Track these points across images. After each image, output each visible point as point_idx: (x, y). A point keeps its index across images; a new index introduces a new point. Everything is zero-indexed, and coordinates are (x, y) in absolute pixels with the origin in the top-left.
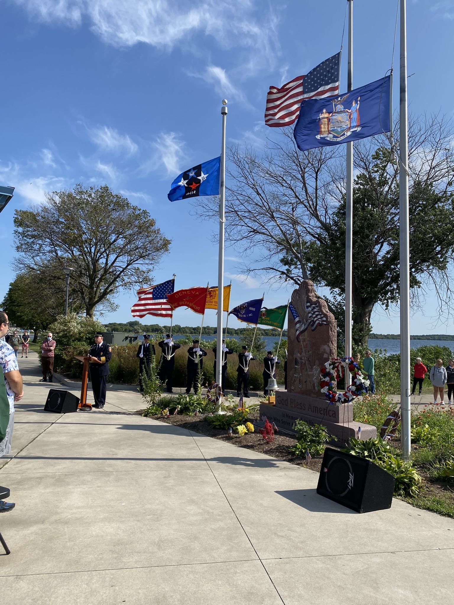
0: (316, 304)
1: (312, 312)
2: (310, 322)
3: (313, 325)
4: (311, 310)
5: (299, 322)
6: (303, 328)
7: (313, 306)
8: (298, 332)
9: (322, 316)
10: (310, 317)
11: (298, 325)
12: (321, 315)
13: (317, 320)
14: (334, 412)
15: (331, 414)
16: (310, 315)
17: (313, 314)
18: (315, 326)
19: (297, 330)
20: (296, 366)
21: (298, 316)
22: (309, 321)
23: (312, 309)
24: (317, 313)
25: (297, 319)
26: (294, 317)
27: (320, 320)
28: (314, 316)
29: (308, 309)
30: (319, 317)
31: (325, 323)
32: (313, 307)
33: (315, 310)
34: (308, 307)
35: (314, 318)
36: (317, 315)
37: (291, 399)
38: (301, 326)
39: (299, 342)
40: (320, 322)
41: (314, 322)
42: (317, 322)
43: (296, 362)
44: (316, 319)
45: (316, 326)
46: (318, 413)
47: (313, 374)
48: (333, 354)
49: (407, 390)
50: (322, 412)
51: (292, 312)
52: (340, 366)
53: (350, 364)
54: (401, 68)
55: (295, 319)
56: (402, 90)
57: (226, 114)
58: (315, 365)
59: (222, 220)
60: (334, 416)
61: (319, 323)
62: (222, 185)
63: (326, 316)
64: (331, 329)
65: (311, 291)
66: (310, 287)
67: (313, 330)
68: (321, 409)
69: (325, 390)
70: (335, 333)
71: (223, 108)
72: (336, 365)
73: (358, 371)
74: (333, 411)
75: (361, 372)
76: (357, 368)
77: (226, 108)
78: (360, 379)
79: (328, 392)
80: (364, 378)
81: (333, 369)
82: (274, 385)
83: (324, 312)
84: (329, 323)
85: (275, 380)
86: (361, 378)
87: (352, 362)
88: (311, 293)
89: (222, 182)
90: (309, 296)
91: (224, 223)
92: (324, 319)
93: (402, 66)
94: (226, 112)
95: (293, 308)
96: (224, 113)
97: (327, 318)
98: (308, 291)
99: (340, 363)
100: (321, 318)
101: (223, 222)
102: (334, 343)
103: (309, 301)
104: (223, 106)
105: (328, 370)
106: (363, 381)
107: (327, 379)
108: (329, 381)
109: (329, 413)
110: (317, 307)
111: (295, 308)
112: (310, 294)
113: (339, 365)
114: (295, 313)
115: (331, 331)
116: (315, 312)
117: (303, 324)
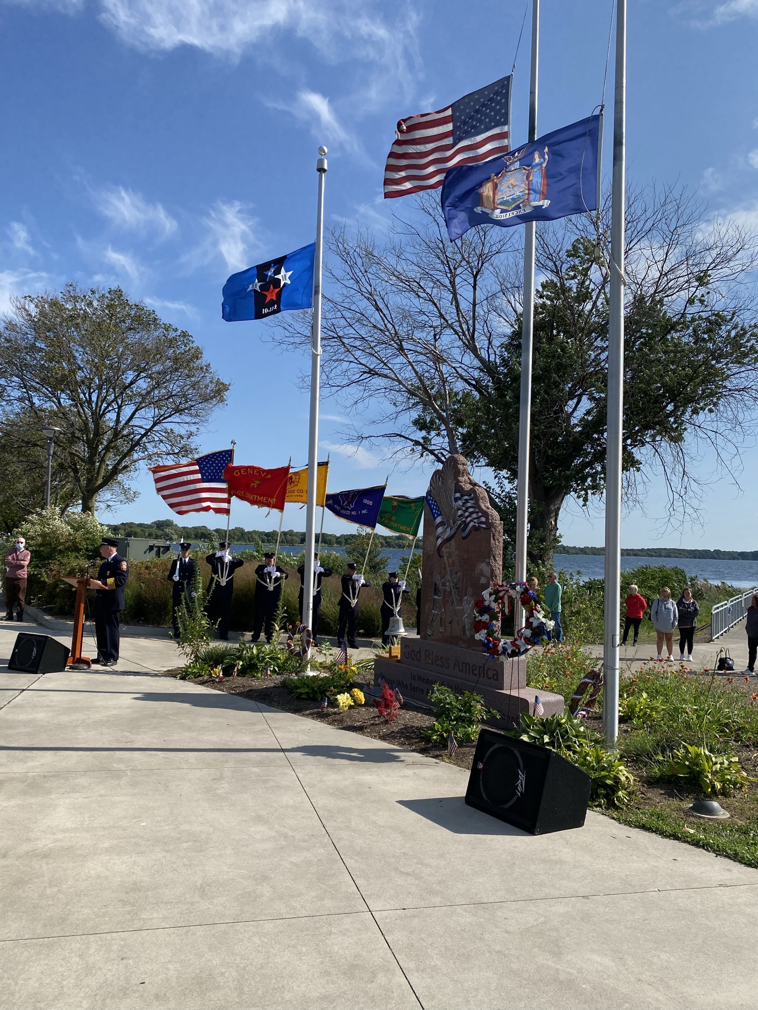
0: (470, 495)
1: (464, 508)
2: (460, 525)
3: (464, 530)
4: (461, 504)
5: (442, 524)
6: (448, 533)
7: (466, 497)
8: (440, 541)
9: (480, 514)
10: (460, 516)
11: (440, 530)
12: (477, 513)
13: (471, 521)
14: (495, 672)
15: (491, 674)
16: (460, 512)
17: (465, 511)
18: (467, 531)
19: (438, 538)
20: (436, 597)
21: (440, 515)
22: (459, 522)
23: (464, 503)
24: (471, 510)
25: (439, 520)
26: (434, 516)
27: (475, 521)
28: (467, 514)
29: (457, 503)
30: (474, 516)
31: (484, 526)
32: (466, 500)
33: (469, 505)
34: (456, 499)
35: (467, 518)
36: (472, 513)
37: (426, 651)
38: (444, 531)
39: (441, 557)
40: (477, 525)
41: (467, 525)
42: (472, 524)
43: (435, 590)
44: (469, 519)
45: (470, 531)
46: (469, 673)
47: (463, 609)
48: (496, 577)
49: (614, 636)
50: (476, 672)
51: (430, 507)
52: (506, 597)
53: (522, 593)
54: (616, 103)
55: (435, 518)
56: (618, 143)
57: (325, 171)
58: (466, 595)
59: (317, 351)
60: (495, 678)
61: (474, 526)
62: (317, 292)
63: (485, 514)
64: (494, 535)
65: (463, 473)
66: (461, 467)
67: (464, 538)
68: (474, 667)
69: (482, 635)
70: (499, 542)
71: (321, 162)
72: (501, 594)
73: (536, 605)
74: (494, 670)
75: (541, 607)
76: (535, 601)
77: (326, 161)
78: (539, 618)
79: (486, 638)
80: (545, 617)
81: (496, 601)
82: (398, 628)
83: (484, 508)
84: (490, 526)
85: (400, 619)
86: (540, 616)
87: (526, 590)
88: (463, 476)
89: (317, 287)
90: (459, 481)
91: (319, 357)
92: (483, 519)
93: (618, 102)
94: (326, 167)
95: (432, 501)
96: (321, 170)
97: (487, 519)
98: (457, 473)
99: (507, 591)
100: (478, 518)
101: (318, 355)
102: (497, 559)
103: (459, 489)
104: (320, 157)
105: (486, 603)
106: (544, 620)
107: (486, 618)
108: (487, 621)
109: (487, 673)
110: (471, 499)
111: (435, 502)
112: (460, 478)
113: (505, 594)
114: (436, 509)
115: (494, 539)
116: (467, 508)
117: (447, 527)
